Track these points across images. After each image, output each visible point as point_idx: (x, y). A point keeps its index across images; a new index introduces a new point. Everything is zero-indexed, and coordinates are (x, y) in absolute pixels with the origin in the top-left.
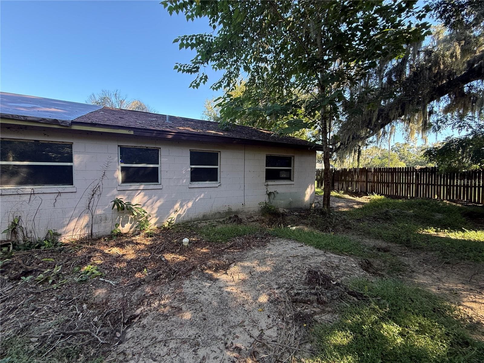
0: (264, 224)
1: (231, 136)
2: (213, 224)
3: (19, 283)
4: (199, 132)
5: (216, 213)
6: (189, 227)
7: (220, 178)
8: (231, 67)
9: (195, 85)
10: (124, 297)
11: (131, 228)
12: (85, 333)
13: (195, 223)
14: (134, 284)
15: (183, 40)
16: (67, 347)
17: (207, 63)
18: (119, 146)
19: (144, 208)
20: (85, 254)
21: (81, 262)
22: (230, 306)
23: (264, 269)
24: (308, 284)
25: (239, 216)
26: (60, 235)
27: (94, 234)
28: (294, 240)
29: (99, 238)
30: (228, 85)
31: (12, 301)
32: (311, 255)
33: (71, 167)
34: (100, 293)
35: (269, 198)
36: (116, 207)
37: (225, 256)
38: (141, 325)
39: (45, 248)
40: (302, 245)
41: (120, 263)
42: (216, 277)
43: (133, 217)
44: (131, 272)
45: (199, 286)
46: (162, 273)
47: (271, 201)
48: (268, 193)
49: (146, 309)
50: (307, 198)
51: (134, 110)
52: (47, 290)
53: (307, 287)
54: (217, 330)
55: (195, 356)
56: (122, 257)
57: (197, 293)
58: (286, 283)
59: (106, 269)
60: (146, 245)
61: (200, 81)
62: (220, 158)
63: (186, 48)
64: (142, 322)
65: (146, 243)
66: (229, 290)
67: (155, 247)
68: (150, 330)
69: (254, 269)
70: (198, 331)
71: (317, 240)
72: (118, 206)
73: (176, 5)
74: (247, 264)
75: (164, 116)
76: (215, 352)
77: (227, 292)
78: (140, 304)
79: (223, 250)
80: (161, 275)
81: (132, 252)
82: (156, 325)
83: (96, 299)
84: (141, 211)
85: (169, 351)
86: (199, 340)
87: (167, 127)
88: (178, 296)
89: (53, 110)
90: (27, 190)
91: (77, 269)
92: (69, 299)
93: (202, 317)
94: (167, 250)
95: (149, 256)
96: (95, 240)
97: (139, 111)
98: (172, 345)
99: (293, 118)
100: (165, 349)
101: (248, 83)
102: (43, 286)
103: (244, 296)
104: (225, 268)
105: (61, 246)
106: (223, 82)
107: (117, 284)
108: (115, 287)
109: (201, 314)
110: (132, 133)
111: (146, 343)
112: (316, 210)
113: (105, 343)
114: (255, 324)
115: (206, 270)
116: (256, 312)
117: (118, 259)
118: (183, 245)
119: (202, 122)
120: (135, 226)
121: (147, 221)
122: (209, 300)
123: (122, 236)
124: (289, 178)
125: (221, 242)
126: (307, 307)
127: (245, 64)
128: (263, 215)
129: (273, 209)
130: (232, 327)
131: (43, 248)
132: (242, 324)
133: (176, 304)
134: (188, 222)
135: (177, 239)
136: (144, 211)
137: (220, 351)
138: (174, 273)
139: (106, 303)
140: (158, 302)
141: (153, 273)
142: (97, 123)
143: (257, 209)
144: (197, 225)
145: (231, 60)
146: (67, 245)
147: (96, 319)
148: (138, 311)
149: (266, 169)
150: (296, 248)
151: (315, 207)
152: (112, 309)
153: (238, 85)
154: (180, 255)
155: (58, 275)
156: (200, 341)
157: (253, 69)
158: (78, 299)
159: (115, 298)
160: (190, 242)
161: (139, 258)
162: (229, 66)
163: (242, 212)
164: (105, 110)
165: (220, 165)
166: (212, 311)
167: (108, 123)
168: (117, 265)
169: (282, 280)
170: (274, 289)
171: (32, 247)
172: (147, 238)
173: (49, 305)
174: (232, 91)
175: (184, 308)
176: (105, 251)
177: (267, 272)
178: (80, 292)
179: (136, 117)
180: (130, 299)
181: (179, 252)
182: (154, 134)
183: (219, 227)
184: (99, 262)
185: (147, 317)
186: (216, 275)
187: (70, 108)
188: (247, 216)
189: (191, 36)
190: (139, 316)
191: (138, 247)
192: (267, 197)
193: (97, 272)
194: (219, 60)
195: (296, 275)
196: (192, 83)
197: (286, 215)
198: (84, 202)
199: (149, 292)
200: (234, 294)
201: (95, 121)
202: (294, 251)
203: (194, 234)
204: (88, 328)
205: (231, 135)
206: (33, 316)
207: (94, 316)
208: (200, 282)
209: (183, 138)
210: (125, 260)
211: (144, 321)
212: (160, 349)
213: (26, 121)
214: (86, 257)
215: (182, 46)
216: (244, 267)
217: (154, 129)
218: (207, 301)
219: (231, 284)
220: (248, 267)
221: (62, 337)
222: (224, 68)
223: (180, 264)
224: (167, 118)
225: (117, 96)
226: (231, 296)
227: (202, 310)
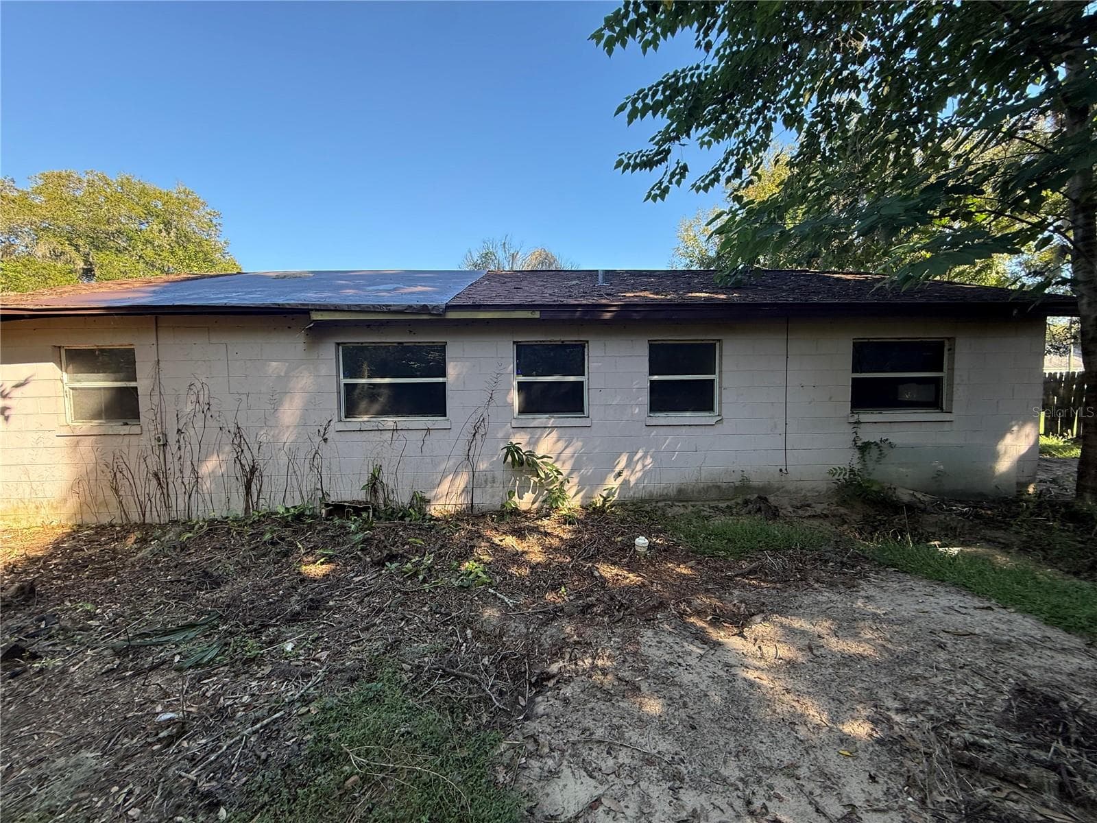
0: (846, 526)
1: (749, 300)
2: (703, 513)
3: (383, 572)
4: (671, 300)
5: (708, 487)
6: (647, 512)
7: (720, 403)
8: (748, 127)
9: (658, 192)
10: (528, 634)
11: (534, 503)
12: (473, 681)
13: (660, 504)
14: (544, 612)
15: (635, 101)
16: (450, 694)
17: (688, 136)
18: (514, 342)
19: (558, 465)
20: (465, 540)
21: (461, 553)
22: (756, 717)
23: (852, 647)
24: (1019, 729)
25: (771, 499)
26: (429, 501)
27: (475, 506)
28: (955, 584)
29: (484, 515)
30: (738, 173)
31: (377, 598)
32: (1027, 643)
33: (444, 384)
34: (491, 614)
35: (862, 458)
36: (510, 459)
37: (736, 592)
38: (561, 696)
39: (411, 521)
40: (987, 604)
41: (519, 566)
42: (715, 639)
43: (537, 480)
44: (538, 587)
45: (676, 648)
46: (595, 602)
47: (870, 465)
48: (859, 444)
49: (568, 668)
50: (1004, 465)
51: (535, 269)
52: (418, 591)
53: (1013, 736)
54: (725, 762)
55: (675, 801)
56: (522, 555)
57: (671, 664)
58: (929, 704)
59: (497, 573)
60: (561, 539)
61: (670, 182)
62: (721, 356)
63: (642, 117)
64: (562, 691)
65: (561, 535)
66: (752, 678)
67: (580, 545)
68: (578, 711)
69: (823, 642)
70: (679, 749)
71: (1054, 600)
72: (513, 456)
73: (622, 28)
74: (798, 623)
75: (593, 274)
76: (722, 810)
77: (745, 679)
78: (556, 654)
79: (730, 579)
80: (594, 605)
81: (537, 548)
82: (590, 706)
83: (485, 624)
84: (551, 470)
85: (619, 768)
86: (682, 768)
87: (601, 296)
88: (630, 659)
89: (420, 289)
90: (389, 424)
91: (455, 564)
92: (447, 615)
93: (685, 720)
94: (603, 556)
95: (569, 563)
96: (477, 517)
97: (544, 268)
98: (624, 757)
99: (951, 227)
100: (611, 762)
101: (798, 156)
102: (412, 583)
103: (794, 703)
104: (740, 621)
105: (430, 520)
106: (723, 170)
107: (516, 606)
108: (514, 611)
109: (682, 713)
110: (537, 315)
111: (574, 735)
112: (1043, 504)
113: (503, 709)
114: (828, 783)
115: (690, 616)
116: (832, 755)
117: (516, 558)
118: (635, 551)
119: (675, 274)
120: (541, 499)
121: (562, 491)
122: (703, 687)
123: (519, 515)
124: (935, 403)
125: (725, 558)
126: (1015, 797)
127: (788, 111)
128: (843, 503)
129: (875, 488)
130: (762, 768)
131: (407, 519)
132: (790, 771)
133: (626, 674)
134: (643, 501)
135: (622, 535)
136: (557, 471)
137: (734, 813)
138: (620, 608)
139: (501, 637)
140: (590, 660)
141: (577, 598)
142: (482, 303)
143: (823, 487)
144: (664, 511)
145: (749, 111)
146: (437, 519)
147: (486, 661)
148: (554, 668)
149: (853, 379)
150: (964, 611)
151: (1039, 495)
152: (510, 649)
153: (767, 168)
154: (630, 571)
155: (430, 569)
156: (686, 772)
157: (814, 116)
158: (459, 618)
159: (514, 631)
160: (650, 547)
161: (550, 564)
162: (742, 128)
163: (778, 489)
164: (491, 276)
165: (720, 372)
166: (709, 715)
167: (497, 301)
168: (513, 570)
169: (916, 693)
170: (888, 709)
171: (394, 515)
172: (563, 526)
173: (421, 617)
174: (747, 186)
175: (644, 687)
176: (494, 539)
177: (864, 658)
178: (461, 605)
179: (542, 283)
180: (539, 639)
181: (627, 565)
182: (578, 314)
183: (718, 521)
184: (486, 558)
185: (572, 684)
186: (715, 634)
187: (441, 283)
188: (795, 503)
189: (653, 86)
190: (557, 678)
191: (548, 541)
192: (857, 454)
193: (485, 576)
194: (717, 119)
195: (966, 689)
196: (652, 189)
197: (924, 511)
198: (462, 447)
199: (573, 636)
200: (765, 691)
201: (478, 299)
202: (960, 618)
203: (660, 531)
204: (476, 673)
205: (752, 298)
206: (402, 629)
207: (484, 655)
208: (678, 640)
209: (635, 316)
210: (527, 563)
211: (567, 691)
212: (599, 756)
213: (390, 312)
214: (467, 546)
215: (632, 117)
216: (791, 632)
217: (576, 303)
218: (697, 687)
219: (757, 663)
220: (803, 633)
221: (442, 676)
222: (730, 136)
223: (629, 589)
224: (600, 277)
225: (507, 246)
226: (758, 693)
227: (685, 704)
